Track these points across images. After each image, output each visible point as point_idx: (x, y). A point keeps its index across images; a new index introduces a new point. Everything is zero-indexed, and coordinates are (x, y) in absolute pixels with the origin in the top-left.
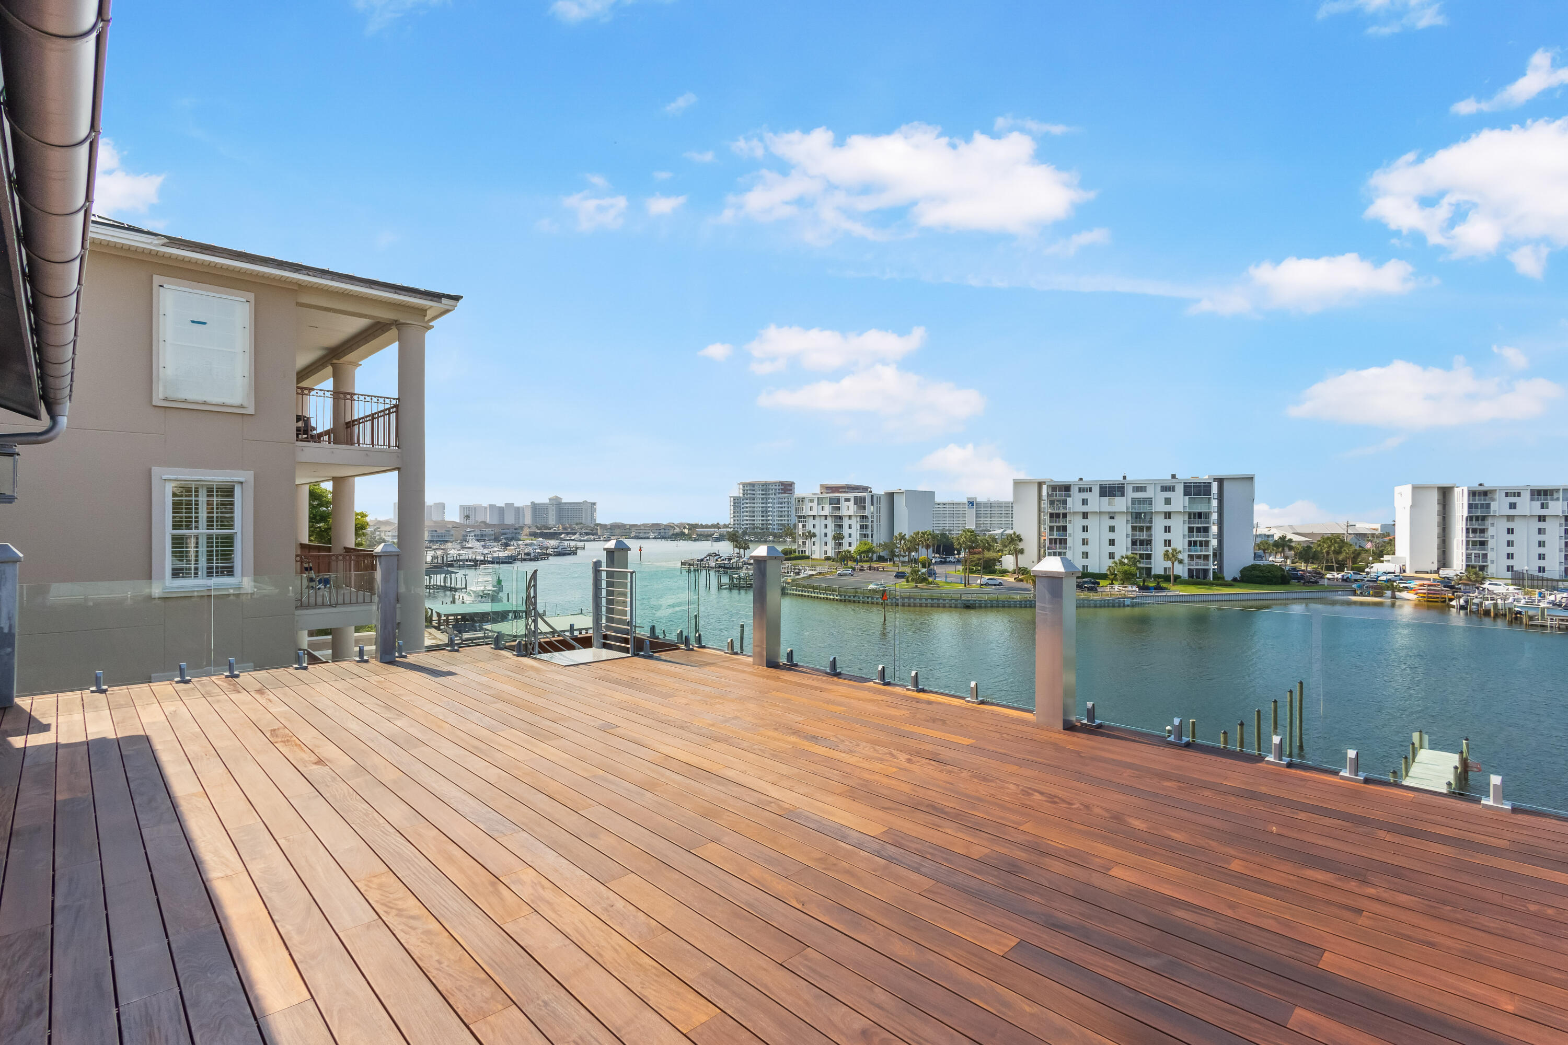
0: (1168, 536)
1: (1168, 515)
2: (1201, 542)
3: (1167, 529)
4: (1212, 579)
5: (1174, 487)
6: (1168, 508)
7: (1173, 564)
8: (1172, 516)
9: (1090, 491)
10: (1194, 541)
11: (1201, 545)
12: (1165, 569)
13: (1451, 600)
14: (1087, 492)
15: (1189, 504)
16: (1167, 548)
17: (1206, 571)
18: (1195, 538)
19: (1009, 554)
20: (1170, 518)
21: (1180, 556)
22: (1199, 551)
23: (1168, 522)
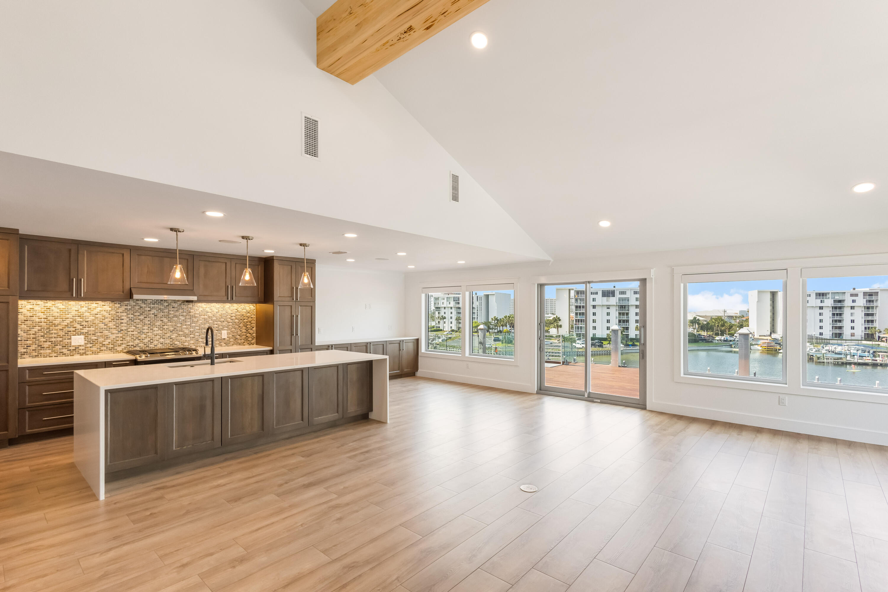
9: (597, 294)
13: (779, 350)
14: (595, 294)
19: (554, 328)
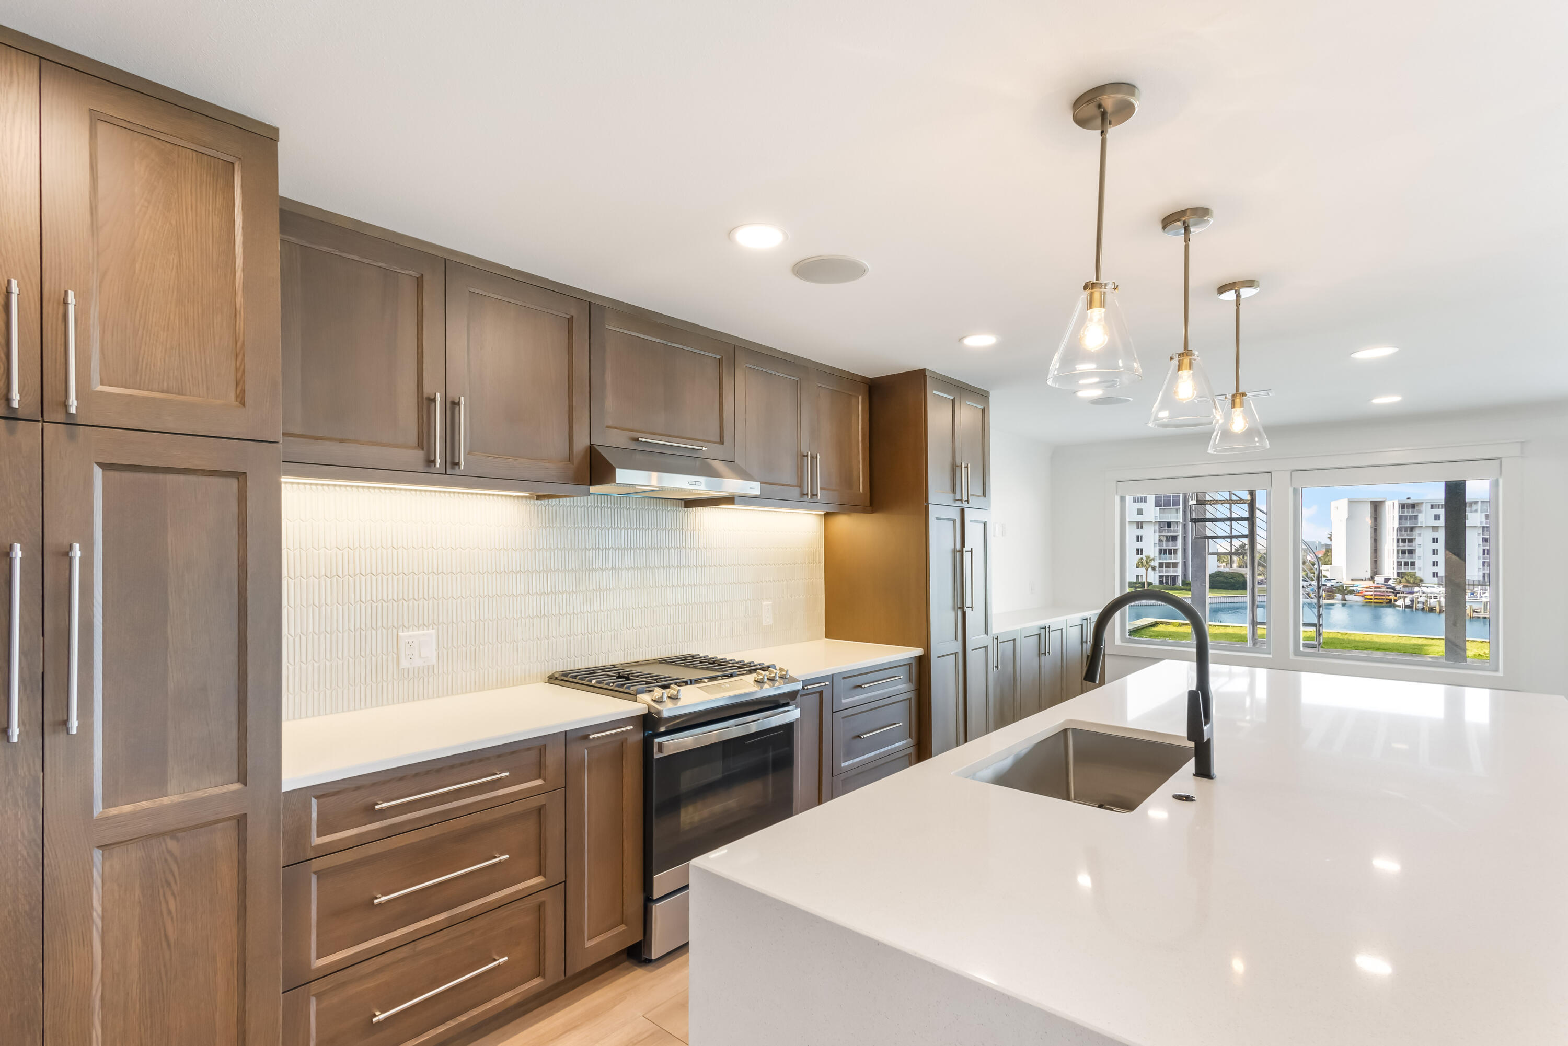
0: (1139, 545)
1: (1140, 525)
2: (1170, 551)
3: (1139, 539)
4: (1181, 585)
5: (1145, 498)
6: (1140, 518)
7: (1147, 570)
8: (1144, 526)
10: (1164, 550)
11: (1170, 553)
12: (1138, 576)
15: (1160, 514)
16: (1140, 556)
17: (1174, 578)
18: (1164, 547)
20: (1141, 527)
21: (1152, 564)
22: (1168, 559)
23: (1139, 532)
